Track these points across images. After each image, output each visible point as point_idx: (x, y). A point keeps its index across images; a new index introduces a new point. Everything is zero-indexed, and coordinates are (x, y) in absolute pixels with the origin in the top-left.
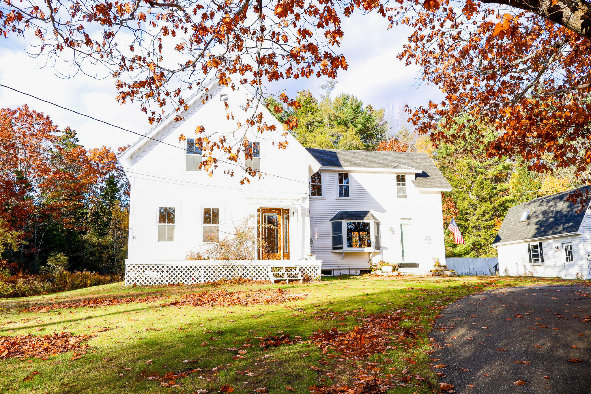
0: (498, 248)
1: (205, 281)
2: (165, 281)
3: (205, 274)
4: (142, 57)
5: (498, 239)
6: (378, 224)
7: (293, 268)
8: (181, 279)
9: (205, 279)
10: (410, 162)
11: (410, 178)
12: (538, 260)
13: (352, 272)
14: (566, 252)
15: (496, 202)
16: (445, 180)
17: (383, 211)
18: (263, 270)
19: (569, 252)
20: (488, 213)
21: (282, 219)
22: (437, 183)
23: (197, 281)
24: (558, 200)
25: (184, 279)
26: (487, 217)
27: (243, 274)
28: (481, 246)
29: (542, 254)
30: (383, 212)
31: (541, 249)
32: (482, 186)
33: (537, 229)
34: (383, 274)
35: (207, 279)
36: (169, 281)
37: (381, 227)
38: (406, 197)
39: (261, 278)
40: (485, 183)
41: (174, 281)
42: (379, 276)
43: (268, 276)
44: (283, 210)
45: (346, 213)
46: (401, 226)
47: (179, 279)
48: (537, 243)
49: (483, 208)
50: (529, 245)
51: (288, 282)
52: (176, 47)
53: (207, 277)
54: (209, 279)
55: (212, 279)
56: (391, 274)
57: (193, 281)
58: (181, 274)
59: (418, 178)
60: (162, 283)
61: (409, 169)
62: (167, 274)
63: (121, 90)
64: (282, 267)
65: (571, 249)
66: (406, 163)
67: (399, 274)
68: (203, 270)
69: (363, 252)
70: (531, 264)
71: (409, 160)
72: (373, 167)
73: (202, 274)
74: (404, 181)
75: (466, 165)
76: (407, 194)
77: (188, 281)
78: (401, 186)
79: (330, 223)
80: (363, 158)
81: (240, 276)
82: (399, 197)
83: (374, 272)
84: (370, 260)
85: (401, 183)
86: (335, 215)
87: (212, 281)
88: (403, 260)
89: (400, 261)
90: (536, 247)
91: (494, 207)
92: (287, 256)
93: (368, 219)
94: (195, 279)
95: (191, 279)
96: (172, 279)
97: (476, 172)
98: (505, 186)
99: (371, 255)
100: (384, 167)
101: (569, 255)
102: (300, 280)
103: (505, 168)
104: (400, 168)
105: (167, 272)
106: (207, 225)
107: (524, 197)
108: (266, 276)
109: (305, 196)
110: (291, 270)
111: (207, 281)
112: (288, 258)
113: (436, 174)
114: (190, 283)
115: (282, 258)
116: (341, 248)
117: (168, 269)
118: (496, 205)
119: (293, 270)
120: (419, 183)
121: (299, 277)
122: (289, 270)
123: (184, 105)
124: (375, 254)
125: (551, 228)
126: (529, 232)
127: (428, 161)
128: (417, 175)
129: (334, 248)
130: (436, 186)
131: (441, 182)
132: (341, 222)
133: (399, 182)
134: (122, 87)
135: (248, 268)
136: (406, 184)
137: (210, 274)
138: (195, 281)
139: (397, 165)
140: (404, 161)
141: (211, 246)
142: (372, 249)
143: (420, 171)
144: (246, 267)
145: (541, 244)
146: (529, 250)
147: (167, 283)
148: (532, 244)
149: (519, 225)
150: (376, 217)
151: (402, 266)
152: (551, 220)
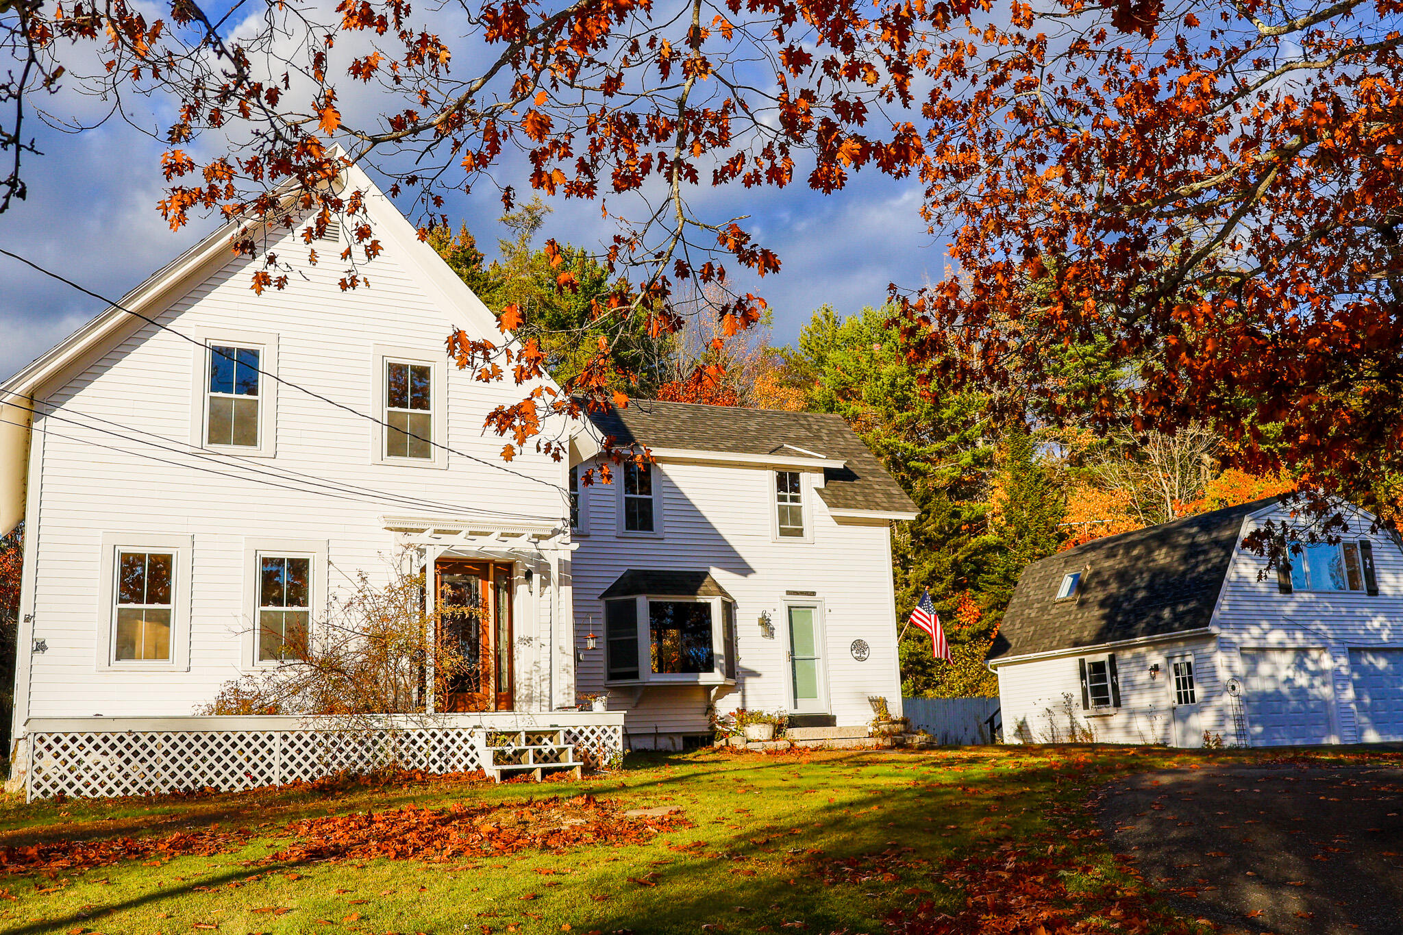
0: (1000, 672)
1: (284, 779)
2: (157, 782)
3: (285, 759)
4: (265, 88)
5: (1000, 647)
6: (729, 608)
7: (545, 733)
8: (211, 774)
9: (285, 773)
10: (807, 438)
11: (811, 483)
12: (1106, 701)
13: (663, 743)
14: (1178, 680)
15: (960, 550)
16: (896, 490)
17: (744, 570)
18: (459, 741)
19: (1184, 679)
20: (941, 580)
21: (491, 592)
22: (880, 497)
23: (261, 780)
24: (1154, 544)
25: (218, 774)
26: (939, 588)
27: (401, 756)
28: (925, 667)
29: (1115, 687)
30: (745, 575)
31: (1114, 673)
32: (926, 507)
33: (1104, 617)
34: (750, 746)
35: (291, 772)
36: (173, 782)
37: (740, 616)
38: (799, 533)
39: (453, 767)
40: (935, 499)
41: (188, 782)
42: (739, 752)
43: (472, 761)
44: (496, 564)
45: (646, 574)
46: (790, 611)
47: (203, 774)
48: (1104, 657)
49: (928, 566)
50: (1082, 662)
51: (539, 778)
52: (352, 68)
53: (292, 765)
54: (299, 772)
55: (306, 772)
56: (771, 745)
57: (247, 780)
58: (211, 760)
59: (832, 483)
60: (151, 789)
61: (810, 456)
62: (167, 761)
63: (176, 181)
64: (516, 734)
65: (1190, 672)
66: (798, 441)
67: (792, 745)
68: (277, 745)
69: (696, 686)
70: (1087, 713)
71: (803, 433)
72: (716, 448)
73: (277, 759)
74: (797, 490)
75: (883, 451)
76: (806, 525)
77: (232, 781)
78: (789, 503)
79: (602, 604)
80: (683, 422)
81: (391, 760)
82: (783, 533)
83: (723, 742)
84: (710, 709)
85: (788, 494)
86: (614, 581)
87: (305, 779)
88: (796, 707)
89: (788, 709)
90: (1098, 667)
91: (955, 563)
92: (506, 700)
93: (706, 594)
94: (255, 773)
95: (240, 774)
96: (181, 775)
97: (909, 469)
98: (979, 506)
99: (713, 692)
100: (746, 450)
101: (1185, 687)
102: (571, 768)
103: (978, 461)
104: (788, 453)
105: (167, 753)
106: (271, 608)
107: (1027, 539)
108: (466, 761)
109: (559, 525)
110: (540, 740)
111: (291, 779)
112: (510, 707)
113: (873, 473)
114: (239, 788)
115: (492, 706)
116: (635, 675)
117: (167, 746)
118: (961, 557)
119: (545, 740)
120: (834, 496)
121: (568, 760)
122: (534, 739)
123: (367, 242)
124: (724, 690)
125: (1139, 616)
126: (1082, 628)
127: (848, 436)
128: (830, 474)
129: (612, 676)
130: (877, 506)
131: (889, 496)
132: (635, 601)
133: (782, 493)
134: (181, 174)
135: (414, 736)
136: (802, 499)
137: (299, 758)
138: (254, 780)
139: (775, 444)
140: (791, 435)
141: (294, 672)
142: (715, 677)
143: (839, 464)
144: (408, 736)
145: (1112, 659)
146: (1083, 676)
147: (165, 790)
148: (1089, 659)
149: (1053, 611)
150: (726, 589)
151: (796, 721)
152: (1141, 595)
